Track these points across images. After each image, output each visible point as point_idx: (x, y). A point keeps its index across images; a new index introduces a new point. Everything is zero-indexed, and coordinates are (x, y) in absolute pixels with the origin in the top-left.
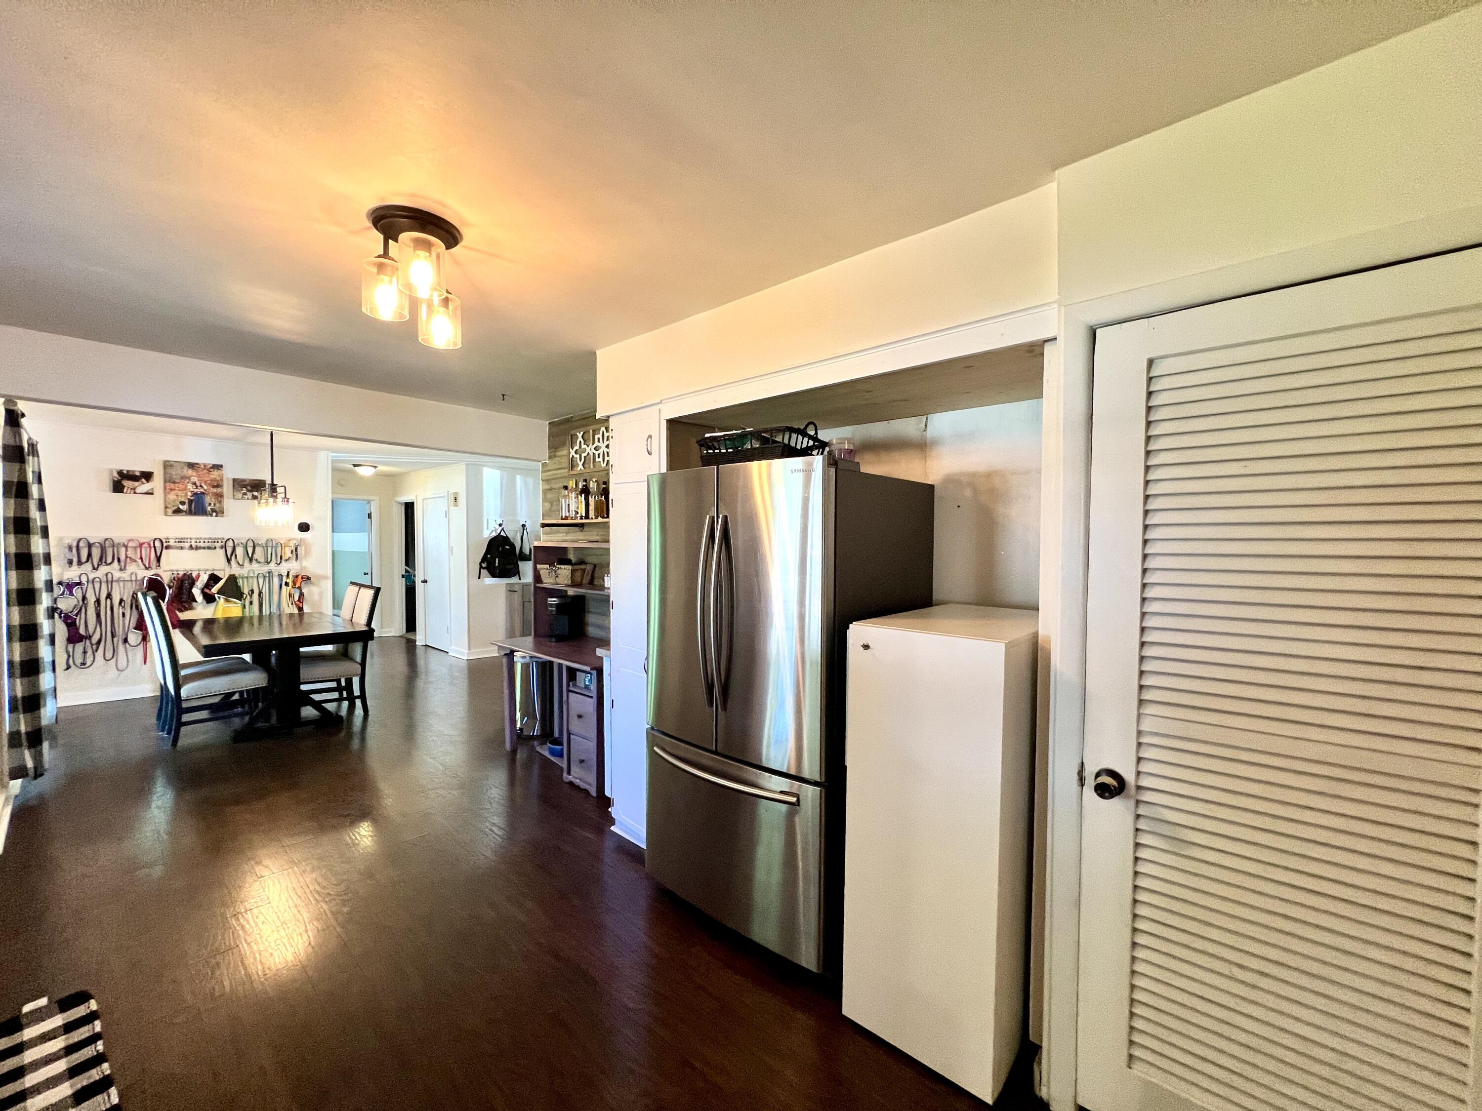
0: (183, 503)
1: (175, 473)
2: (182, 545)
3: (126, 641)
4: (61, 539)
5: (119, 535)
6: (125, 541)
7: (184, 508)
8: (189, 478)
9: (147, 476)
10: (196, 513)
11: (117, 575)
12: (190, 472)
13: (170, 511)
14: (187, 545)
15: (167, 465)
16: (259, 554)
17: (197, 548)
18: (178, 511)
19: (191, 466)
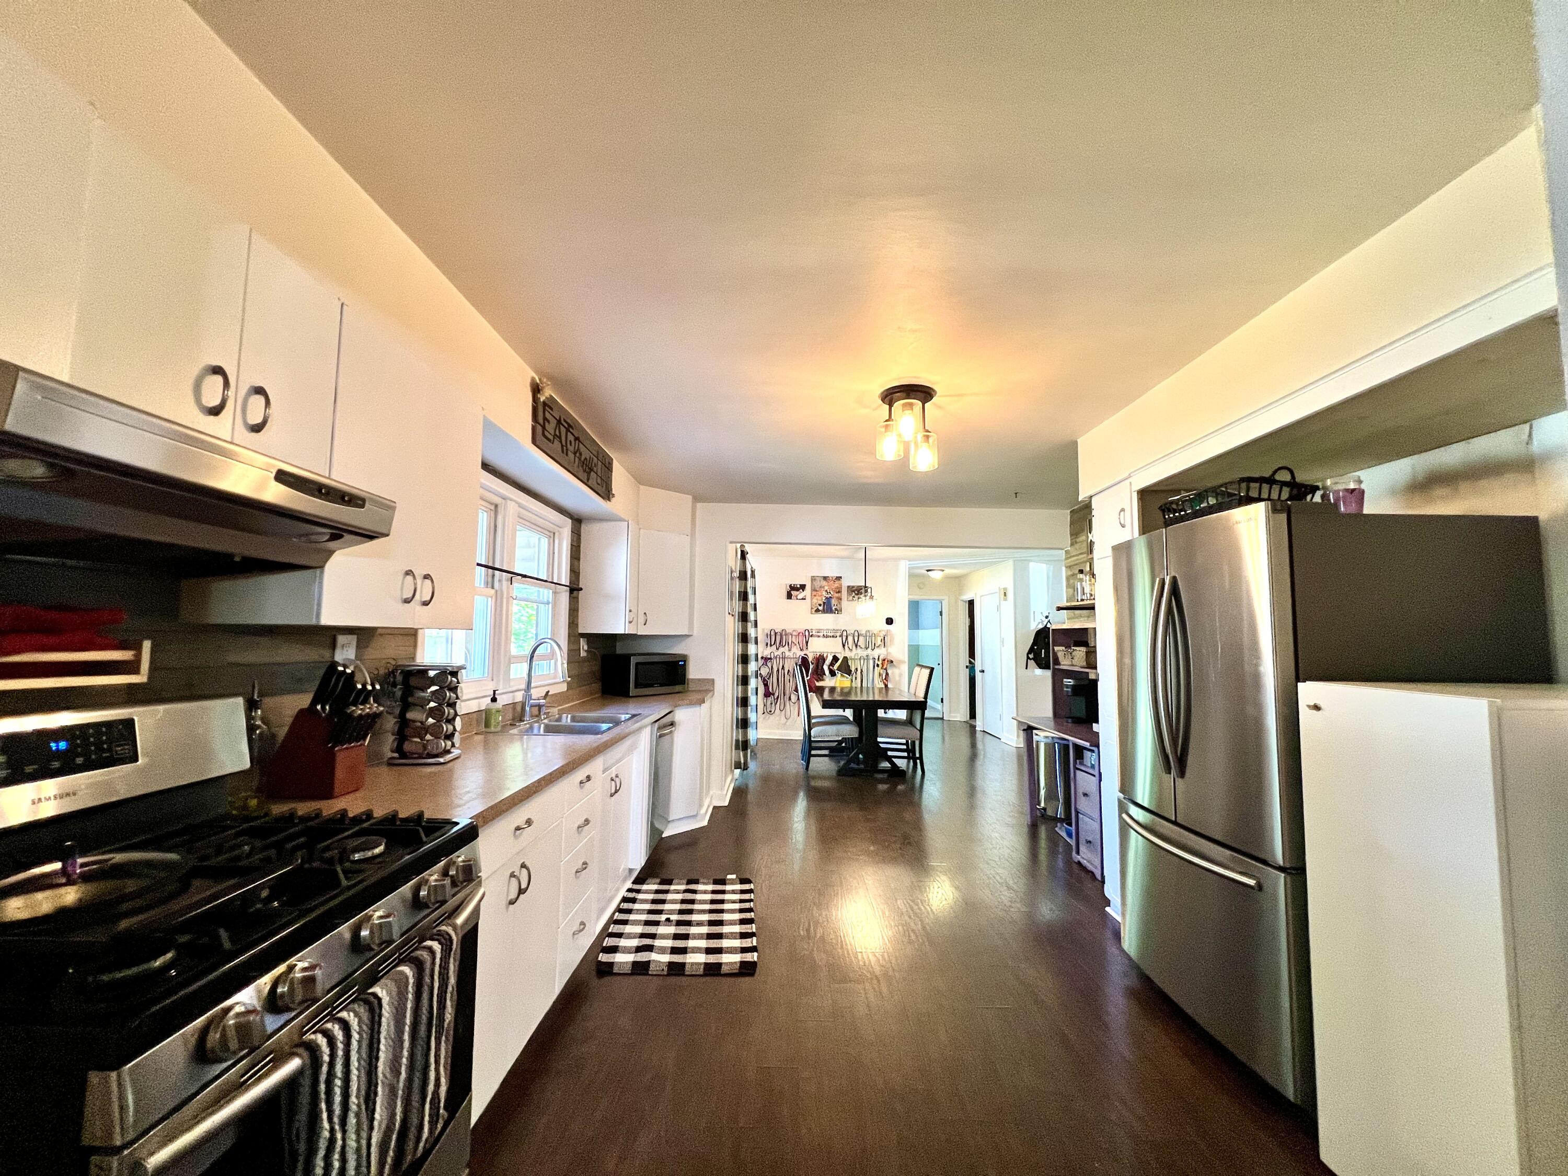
0: (820, 605)
1: (817, 584)
2: (819, 634)
3: (790, 699)
4: (763, 630)
5: (789, 628)
6: (791, 631)
7: (821, 608)
8: (824, 587)
9: (803, 587)
10: (827, 612)
11: (787, 654)
12: (824, 583)
13: (813, 610)
14: (821, 634)
15: (813, 579)
16: (862, 642)
17: (827, 637)
18: (817, 611)
19: (825, 578)
